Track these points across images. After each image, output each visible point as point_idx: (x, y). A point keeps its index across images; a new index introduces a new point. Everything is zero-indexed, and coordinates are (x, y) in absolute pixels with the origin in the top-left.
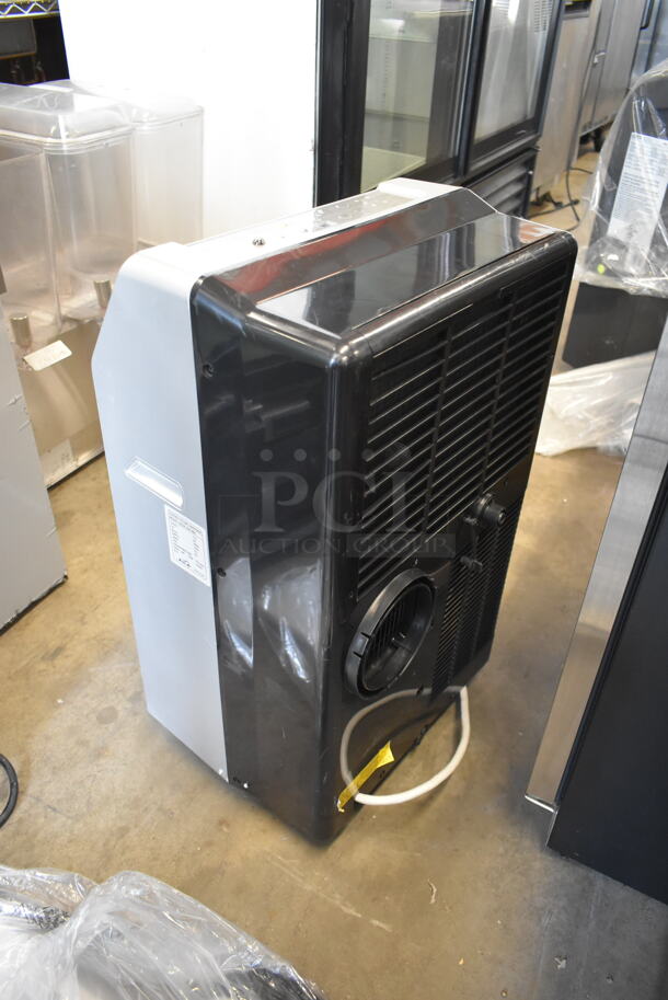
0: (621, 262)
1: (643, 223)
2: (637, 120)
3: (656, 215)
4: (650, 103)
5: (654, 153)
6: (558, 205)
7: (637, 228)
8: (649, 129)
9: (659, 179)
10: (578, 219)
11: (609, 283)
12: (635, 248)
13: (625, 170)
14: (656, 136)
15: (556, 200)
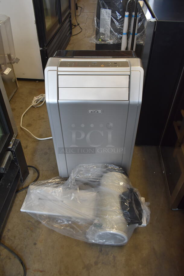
0: (105, 38)
1: (108, 28)
2: (101, 6)
3: (110, 26)
4: (103, 2)
5: (106, 12)
6: (75, 26)
7: (106, 30)
8: (104, 8)
9: (109, 18)
10: (81, 29)
11: (103, 43)
12: (107, 34)
13: (101, 17)
14: (106, 9)
15: (74, 25)
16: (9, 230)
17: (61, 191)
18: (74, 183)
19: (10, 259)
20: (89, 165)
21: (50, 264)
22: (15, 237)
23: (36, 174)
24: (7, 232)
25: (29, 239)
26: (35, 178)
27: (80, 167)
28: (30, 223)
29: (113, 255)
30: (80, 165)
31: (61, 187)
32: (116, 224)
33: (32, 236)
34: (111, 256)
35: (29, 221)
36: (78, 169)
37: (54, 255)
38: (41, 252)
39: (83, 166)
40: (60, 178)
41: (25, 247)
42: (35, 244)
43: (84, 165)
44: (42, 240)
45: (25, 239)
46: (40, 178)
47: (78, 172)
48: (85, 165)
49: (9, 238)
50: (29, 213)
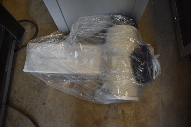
16: (16, 91)
17: (63, 48)
18: (75, 40)
19: (22, 119)
20: (91, 18)
21: (61, 122)
22: (23, 98)
23: (35, 29)
24: (14, 94)
25: (37, 99)
26: (34, 34)
27: (81, 20)
28: (36, 83)
29: (122, 109)
30: (80, 18)
31: (62, 43)
32: (127, 90)
33: (39, 96)
34: (120, 111)
35: (34, 81)
36: (78, 23)
37: (64, 113)
38: (51, 111)
39: (84, 19)
40: (61, 32)
41: (34, 107)
42: (44, 104)
43: (85, 17)
44: (51, 100)
45: (33, 99)
46: (39, 33)
47: (79, 27)
48: (87, 17)
49: (17, 99)
50: (32, 74)
